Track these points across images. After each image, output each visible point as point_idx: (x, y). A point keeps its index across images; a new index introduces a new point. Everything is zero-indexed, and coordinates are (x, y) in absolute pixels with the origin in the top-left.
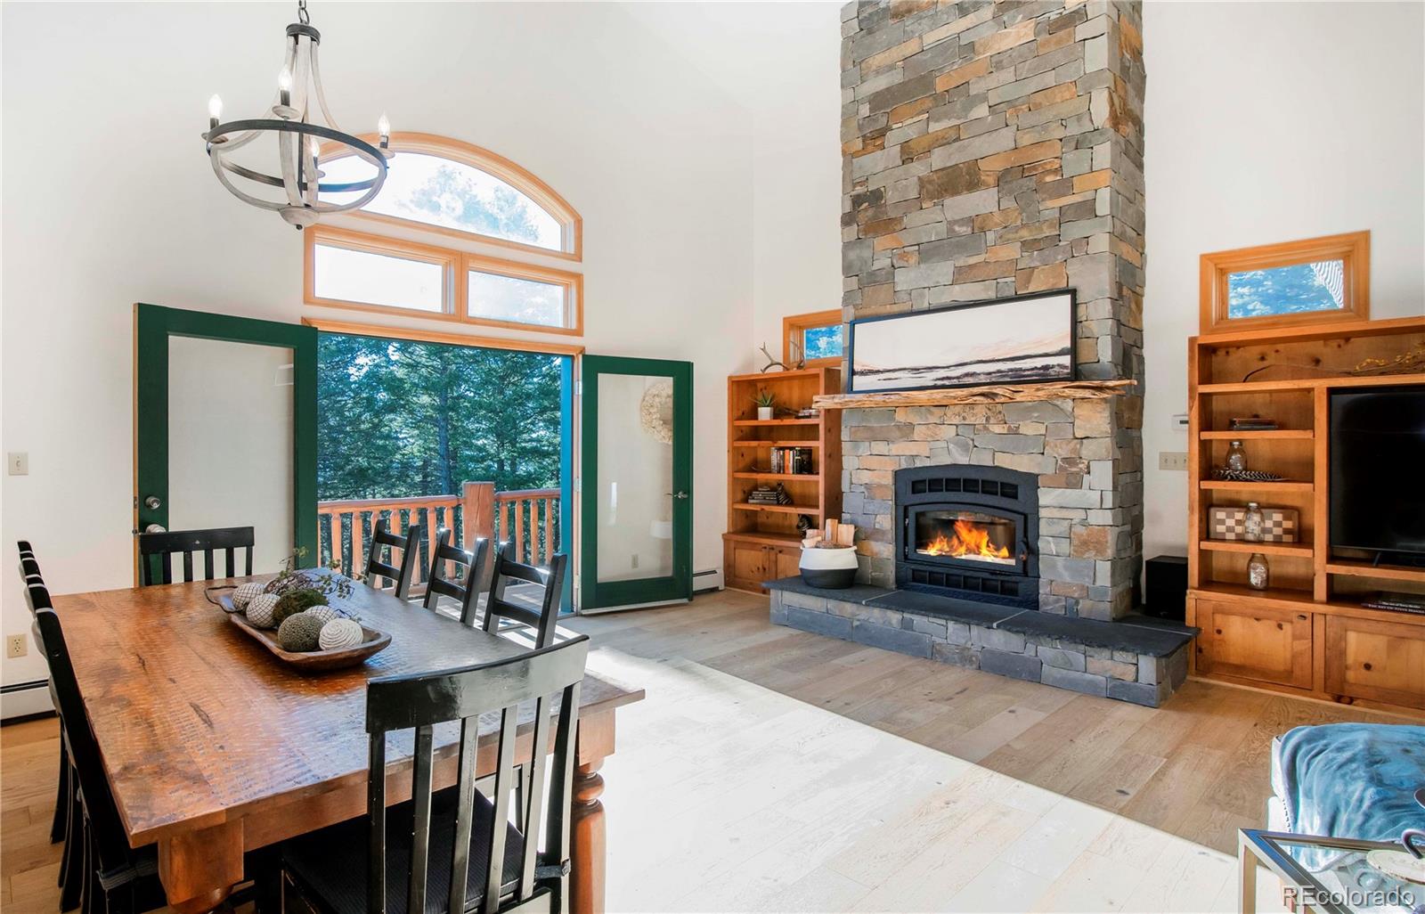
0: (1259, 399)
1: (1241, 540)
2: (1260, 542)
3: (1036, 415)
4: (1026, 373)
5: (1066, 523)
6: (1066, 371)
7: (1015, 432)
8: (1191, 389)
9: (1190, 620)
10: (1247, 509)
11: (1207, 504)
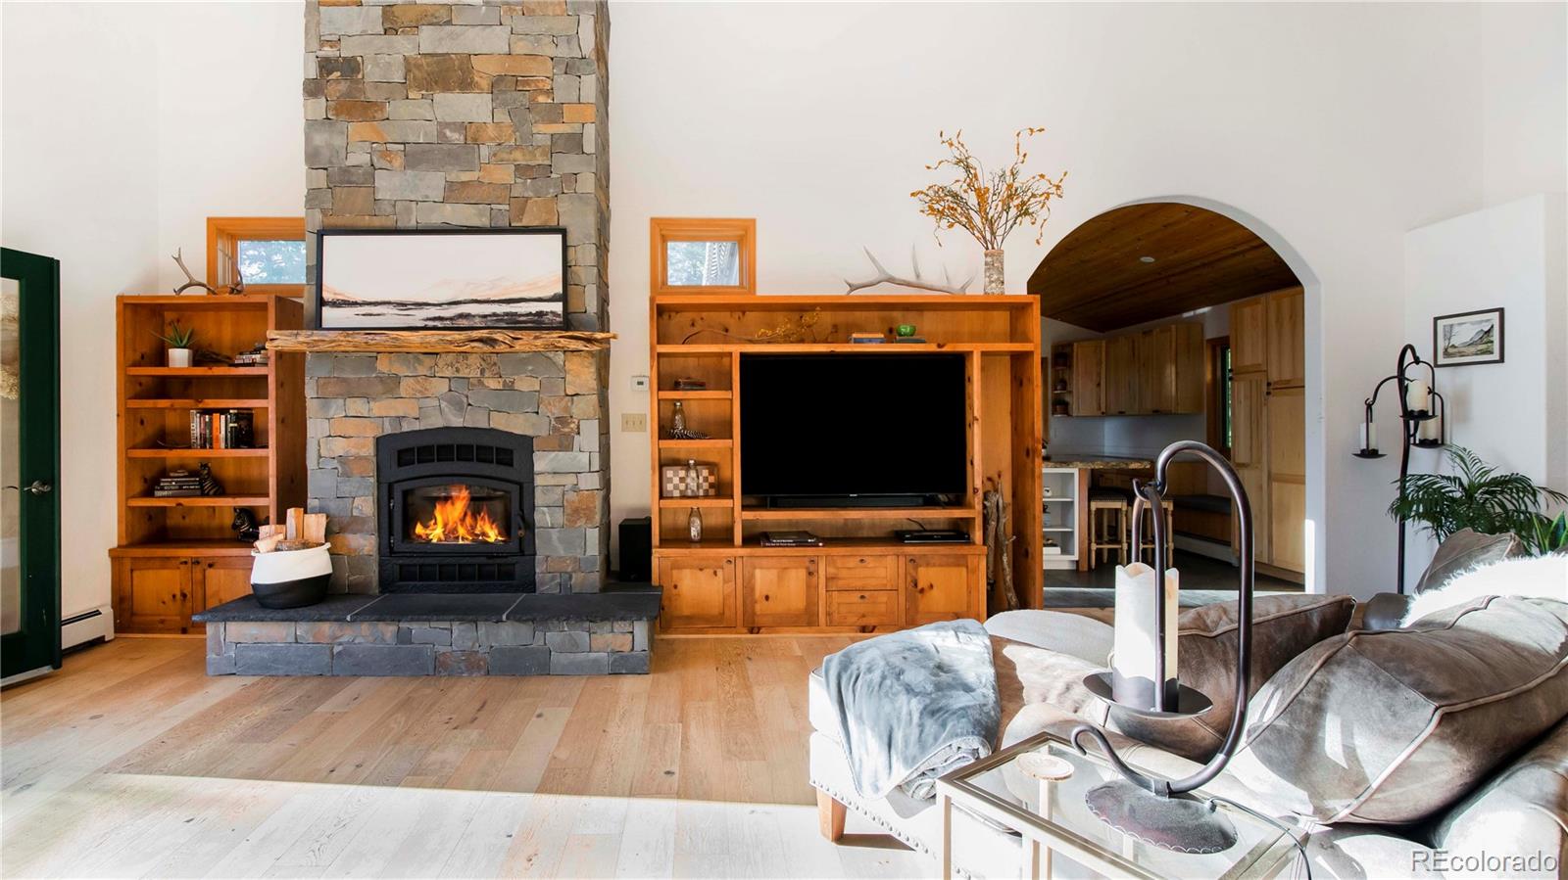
0: (692, 361)
1: (683, 497)
2: (696, 497)
3: (530, 368)
4: (522, 319)
5: (559, 490)
6: (558, 319)
7: (509, 387)
8: (652, 348)
9: (655, 580)
10: (686, 466)
11: (664, 463)
